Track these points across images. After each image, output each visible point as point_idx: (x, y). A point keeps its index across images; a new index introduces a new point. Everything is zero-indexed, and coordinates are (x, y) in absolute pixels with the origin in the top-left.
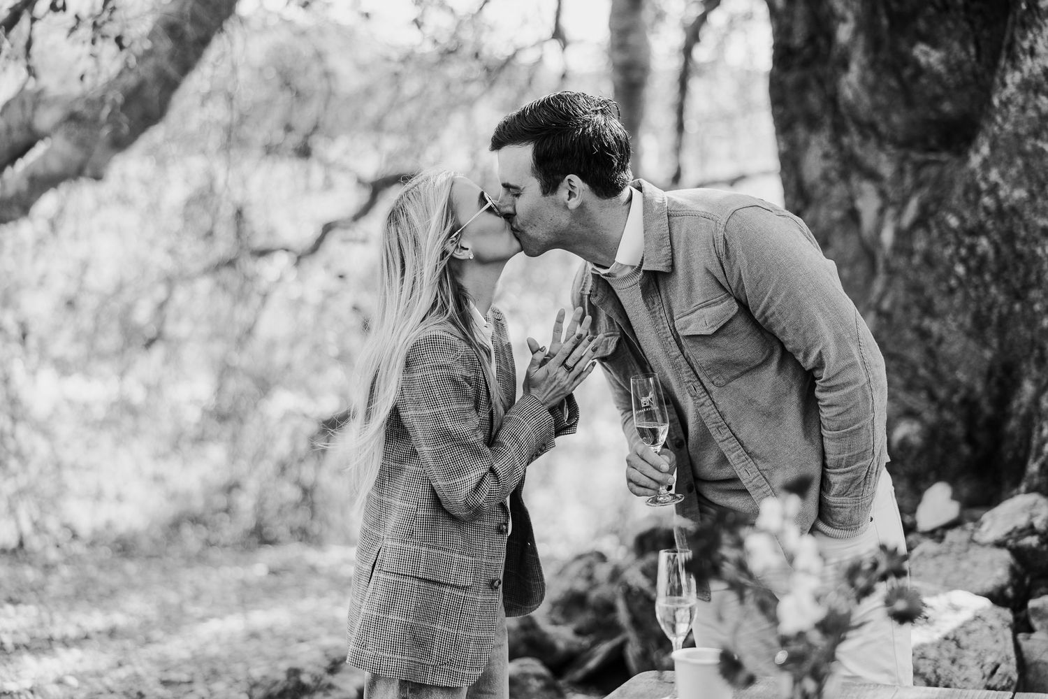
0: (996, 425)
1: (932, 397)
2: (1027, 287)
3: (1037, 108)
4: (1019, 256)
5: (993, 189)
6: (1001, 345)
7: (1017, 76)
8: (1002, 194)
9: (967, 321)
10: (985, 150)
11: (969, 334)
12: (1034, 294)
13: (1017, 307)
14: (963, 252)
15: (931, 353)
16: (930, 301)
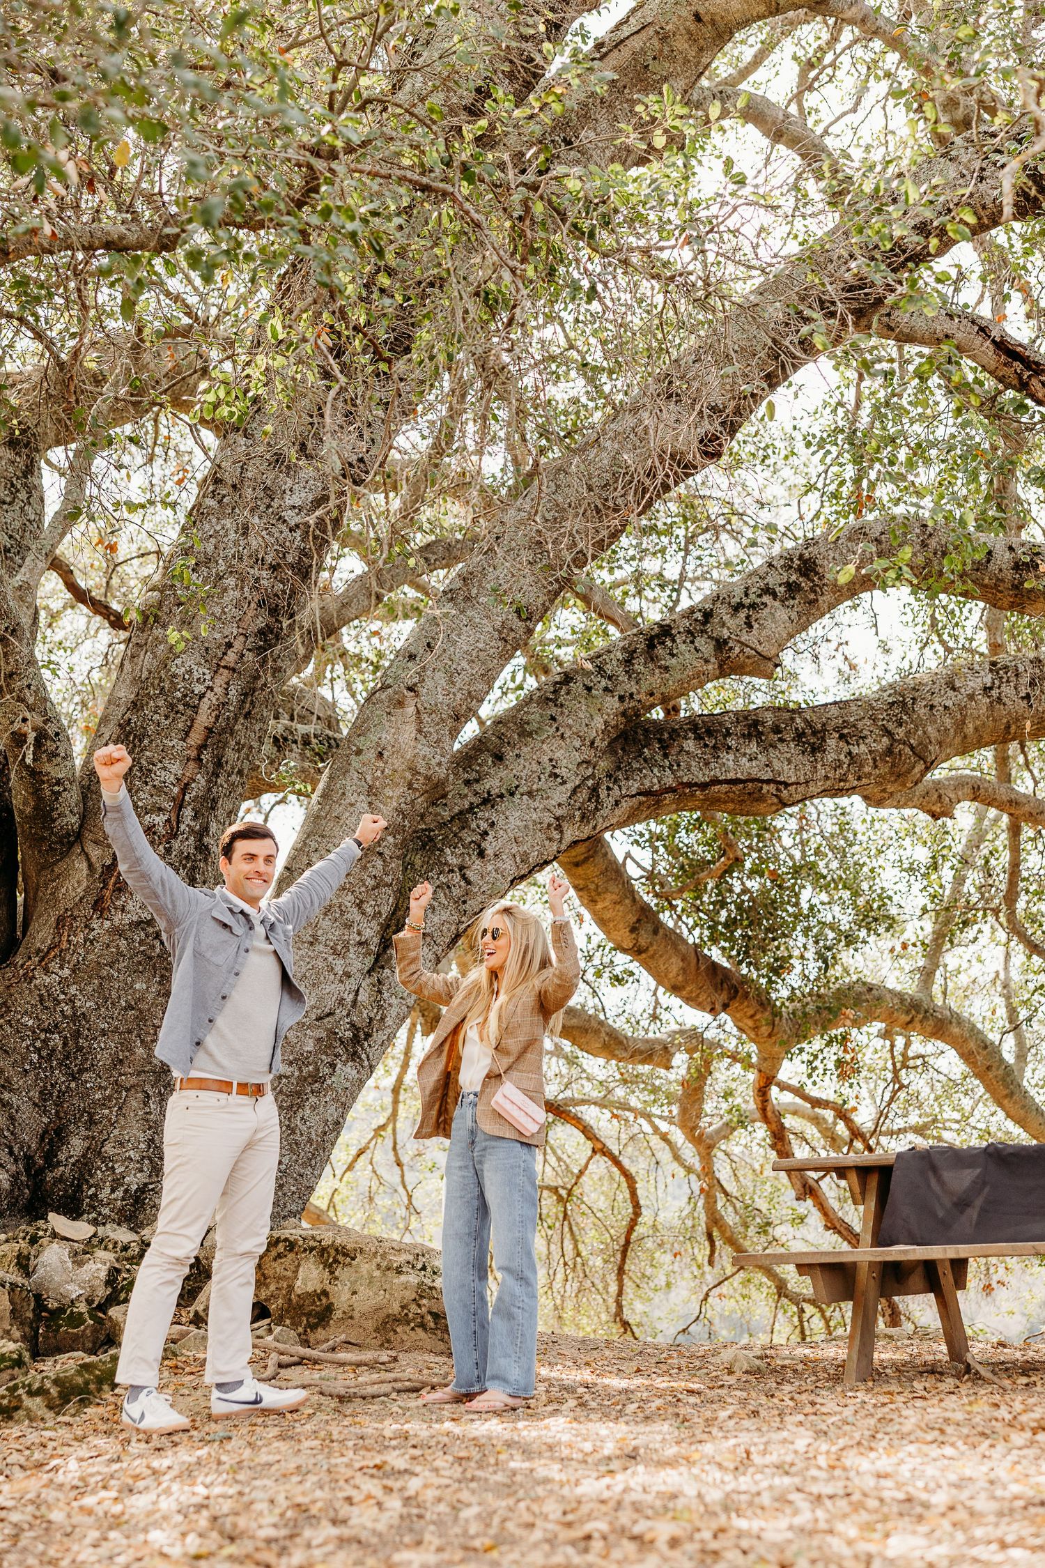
0: (41, 1171)
1: (11, 1153)
2: (81, 1071)
3: (118, 947)
4: (80, 1049)
5: (72, 1000)
6: (57, 1113)
7: (107, 924)
8: (78, 1003)
9: (35, 1094)
10: (66, 972)
11: (35, 1104)
12: (86, 1076)
13: (73, 1085)
14: (38, 1044)
15: (12, 1118)
16: (8, 1080)
